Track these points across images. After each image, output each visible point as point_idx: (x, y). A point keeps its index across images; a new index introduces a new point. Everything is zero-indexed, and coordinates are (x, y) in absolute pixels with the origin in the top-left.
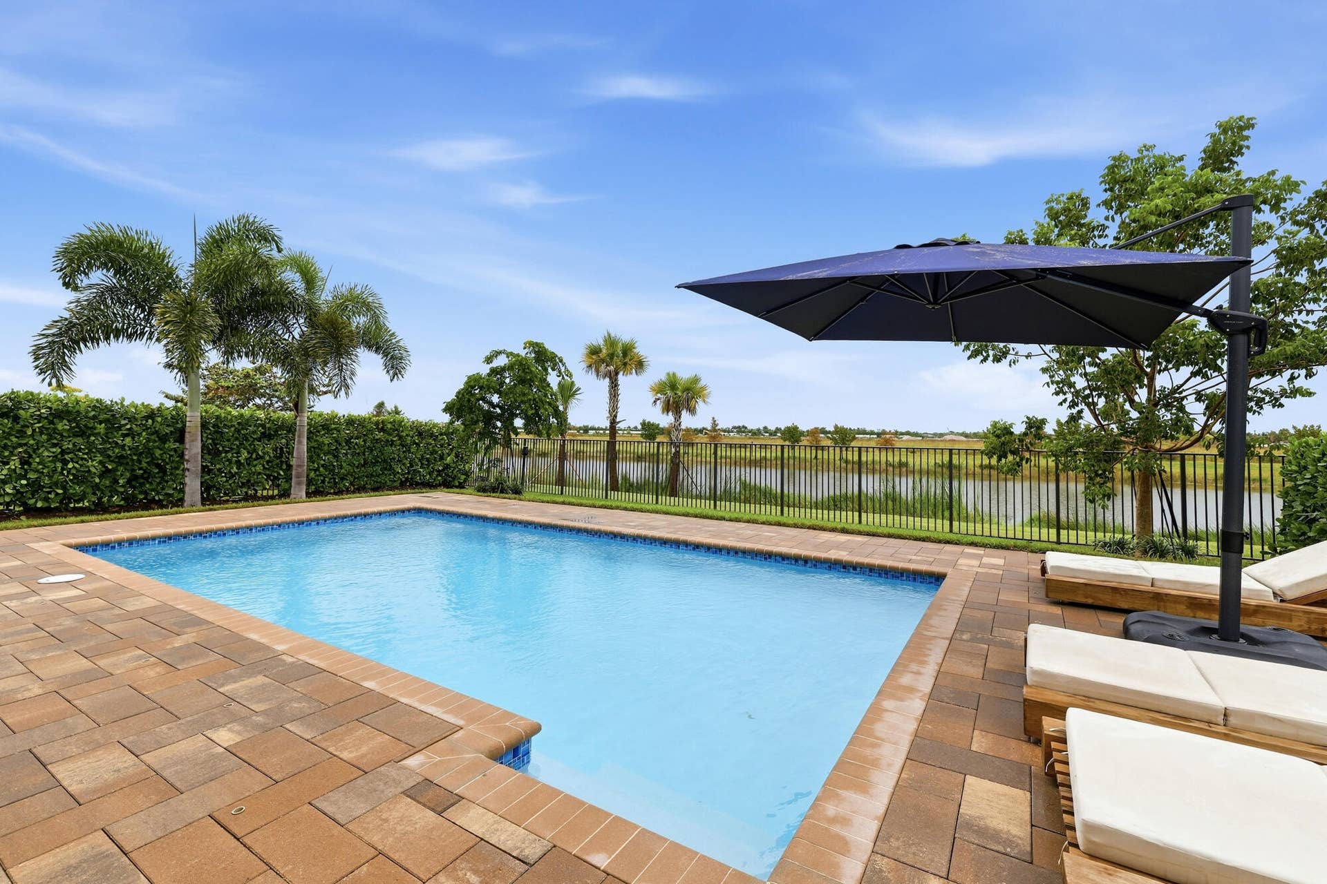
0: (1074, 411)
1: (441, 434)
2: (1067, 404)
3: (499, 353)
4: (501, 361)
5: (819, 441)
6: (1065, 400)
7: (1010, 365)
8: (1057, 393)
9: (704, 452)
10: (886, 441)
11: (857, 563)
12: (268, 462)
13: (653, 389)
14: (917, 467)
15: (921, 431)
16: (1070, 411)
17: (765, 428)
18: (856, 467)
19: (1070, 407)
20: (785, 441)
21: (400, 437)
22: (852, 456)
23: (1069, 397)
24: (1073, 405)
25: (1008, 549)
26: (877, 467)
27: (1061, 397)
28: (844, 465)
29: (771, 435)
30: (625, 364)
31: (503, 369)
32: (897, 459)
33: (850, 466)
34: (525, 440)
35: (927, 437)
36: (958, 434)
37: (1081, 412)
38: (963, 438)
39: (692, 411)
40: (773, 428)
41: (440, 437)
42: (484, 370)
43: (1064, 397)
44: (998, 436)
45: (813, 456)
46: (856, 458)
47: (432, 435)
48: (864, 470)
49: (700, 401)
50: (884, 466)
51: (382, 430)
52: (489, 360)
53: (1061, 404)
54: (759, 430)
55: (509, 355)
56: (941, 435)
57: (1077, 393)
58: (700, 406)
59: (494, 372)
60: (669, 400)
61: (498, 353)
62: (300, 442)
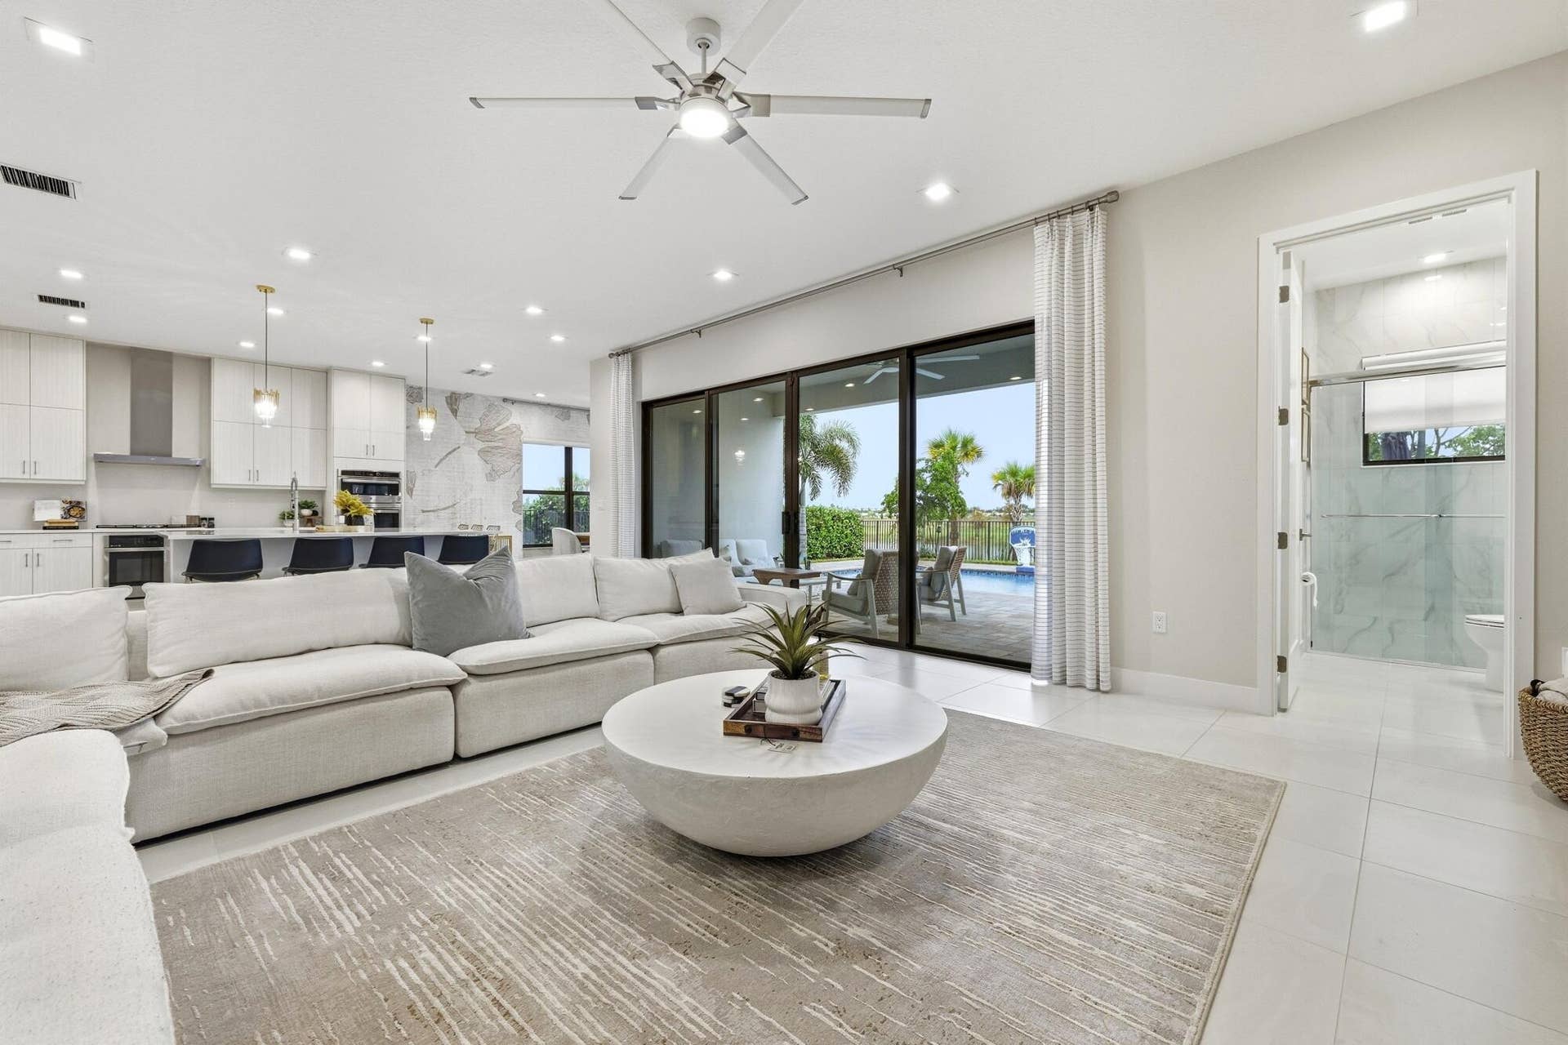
13: (994, 477)
30: (966, 455)
39: (1031, 495)
60: (1011, 487)
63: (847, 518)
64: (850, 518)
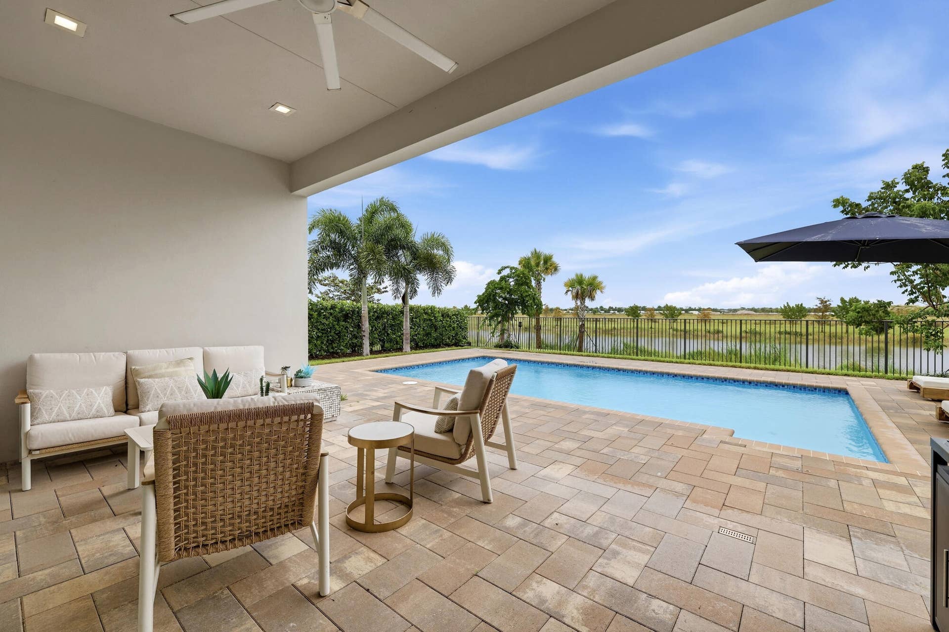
0: (913, 297)
1: (453, 315)
2: (908, 293)
3: (506, 268)
4: (506, 272)
5: (654, 316)
6: (906, 291)
7: (865, 270)
8: (901, 286)
9: (570, 324)
10: (705, 315)
11: (785, 383)
12: (380, 332)
13: (566, 285)
14: (729, 334)
15: (719, 308)
16: (909, 297)
17: (601, 307)
18: (683, 333)
19: (910, 294)
20: (628, 316)
21: (435, 317)
22: (680, 326)
23: (909, 288)
24: (912, 293)
25: (871, 378)
26: (700, 333)
27: (904, 289)
28: (675, 332)
29: (605, 312)
30: (547, 269)
31: (509, 276)
32: (712, 328)
33: (679, 333)
34: (478, 317)
35: (724, 312)
36: (749, 309)
37: (917, 298)
38: (753, 312)
39: (592, 298)
40: (607, 307)
41: (452, 317)
42: (497, 278)
43: (905, 289)
44: (858, 312)
45: (650, 327)
46: (683, 328)
47: (448, 316)
48: (687, 335)
49: (598, 292)
50: (704, 333)
51: (426, 313)
52: (499, 273)
53: (903, 293)
54: (597, 308)
55: (512, 268)
56: (735, 310)
57: (915, 287)
58: (598, 294)
59: (502, 279)
60: (578, 292)
61: (504, 268)
62: (406, 321)
63: (455, 315)
64: (458, 315)
